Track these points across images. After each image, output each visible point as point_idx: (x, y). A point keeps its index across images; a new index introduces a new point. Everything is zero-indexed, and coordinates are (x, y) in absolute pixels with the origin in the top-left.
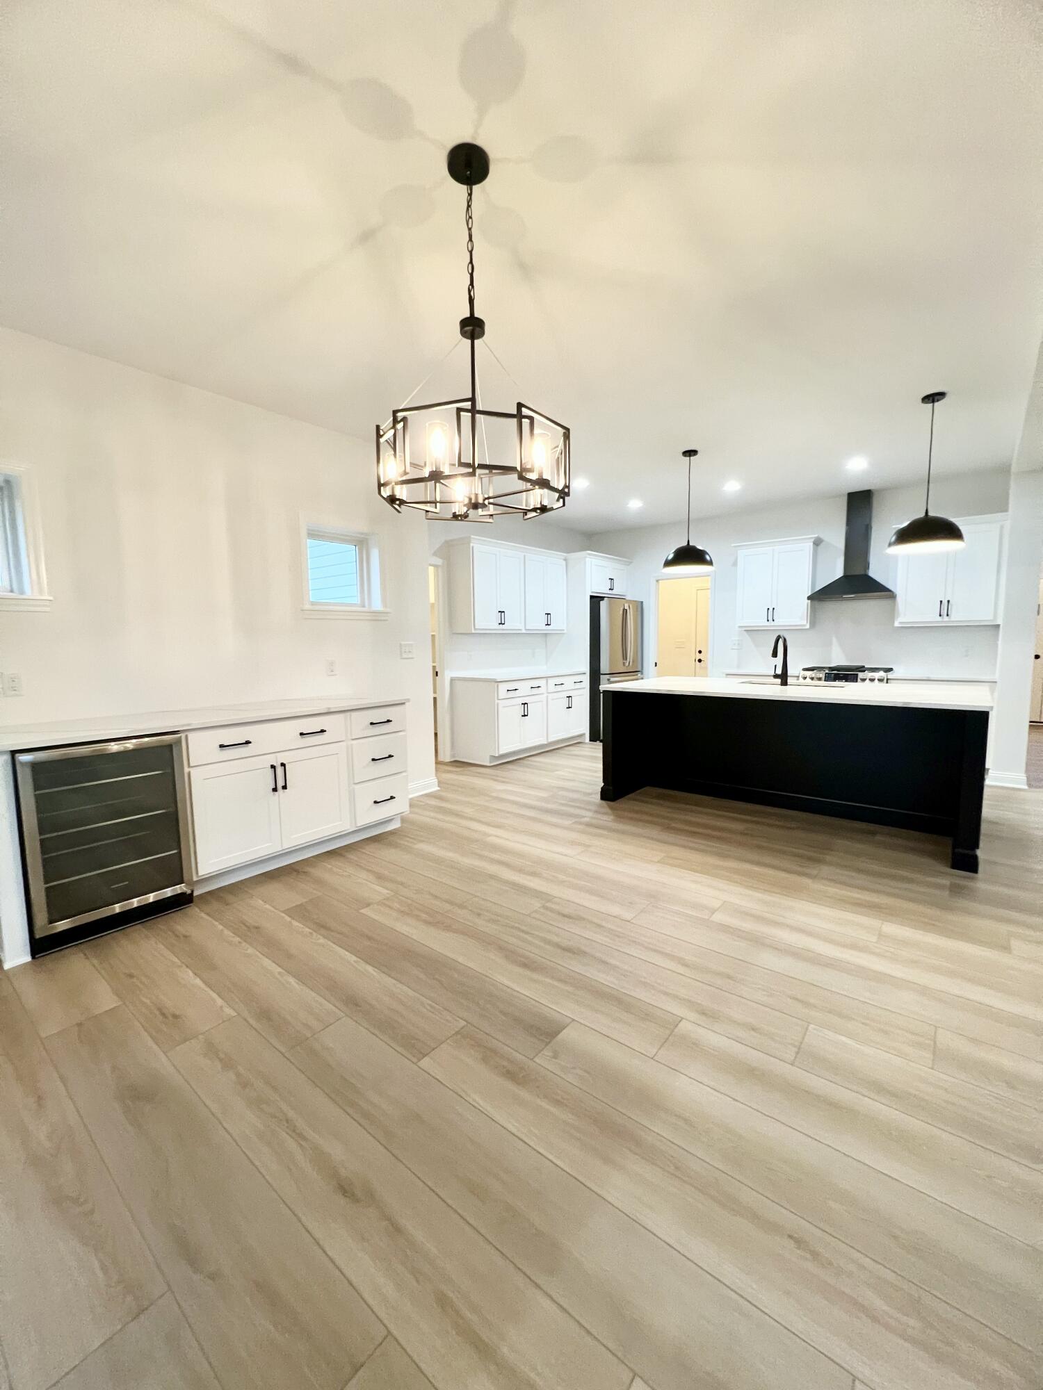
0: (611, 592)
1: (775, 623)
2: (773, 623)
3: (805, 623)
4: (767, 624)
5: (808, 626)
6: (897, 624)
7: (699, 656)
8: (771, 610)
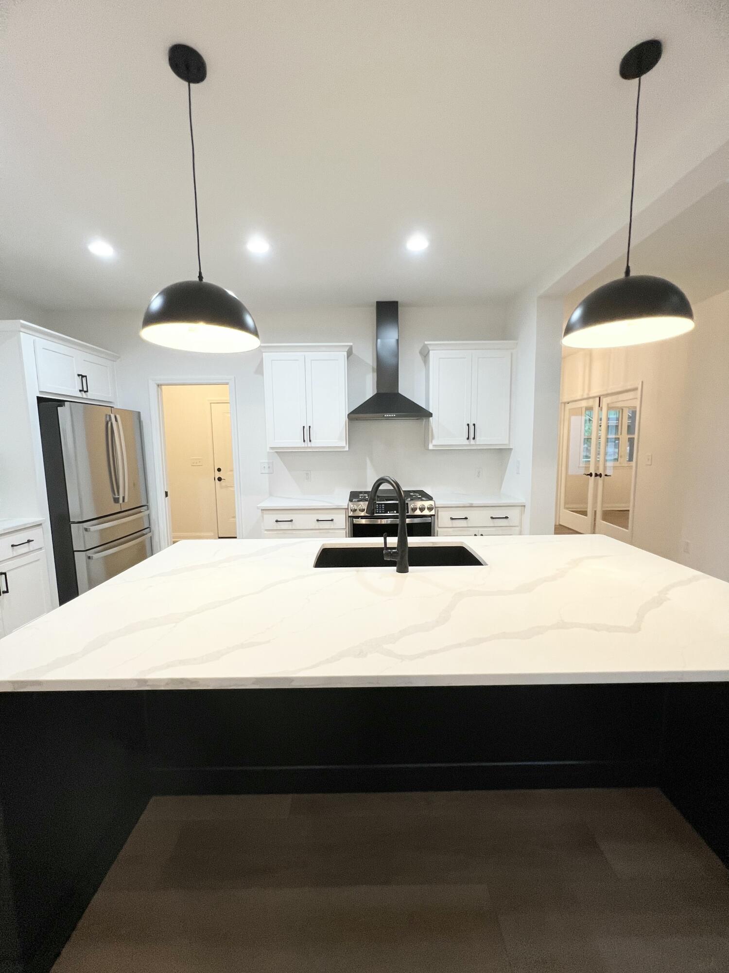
0: (84, 395)
1: (313, 444)
2: (309, 445)
3: (345, 445)
4: (303, 445)
5: (347, 449)
6: (431, 447)
7: (218, 475)
8: (307, 428)
